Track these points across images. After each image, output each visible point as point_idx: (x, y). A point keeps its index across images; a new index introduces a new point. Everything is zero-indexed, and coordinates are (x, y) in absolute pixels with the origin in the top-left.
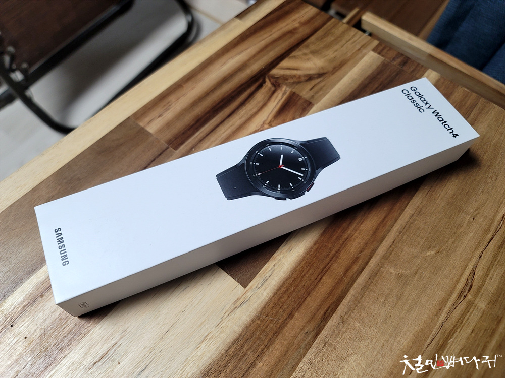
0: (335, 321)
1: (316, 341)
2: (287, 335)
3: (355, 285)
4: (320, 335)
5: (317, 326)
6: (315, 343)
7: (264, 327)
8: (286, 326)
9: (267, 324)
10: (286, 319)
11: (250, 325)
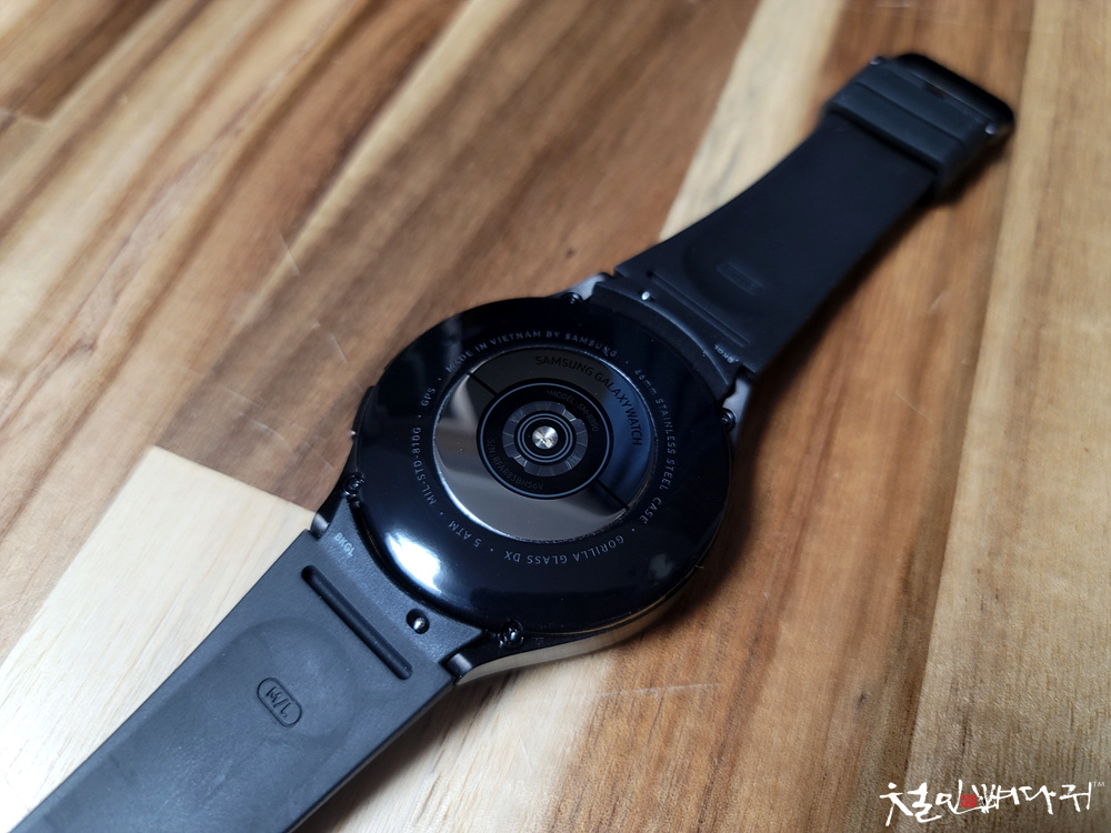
0: (959, 602)
1: (921, 722)
2: (777, 740)
3: (976, 426)
4: (925, 689)
5: (894, 652)
6: (919, 734)
7: (657, 742)
8: (755, 699)
9: (664, 722)
10: (747, 669)
11: (586, 754)
